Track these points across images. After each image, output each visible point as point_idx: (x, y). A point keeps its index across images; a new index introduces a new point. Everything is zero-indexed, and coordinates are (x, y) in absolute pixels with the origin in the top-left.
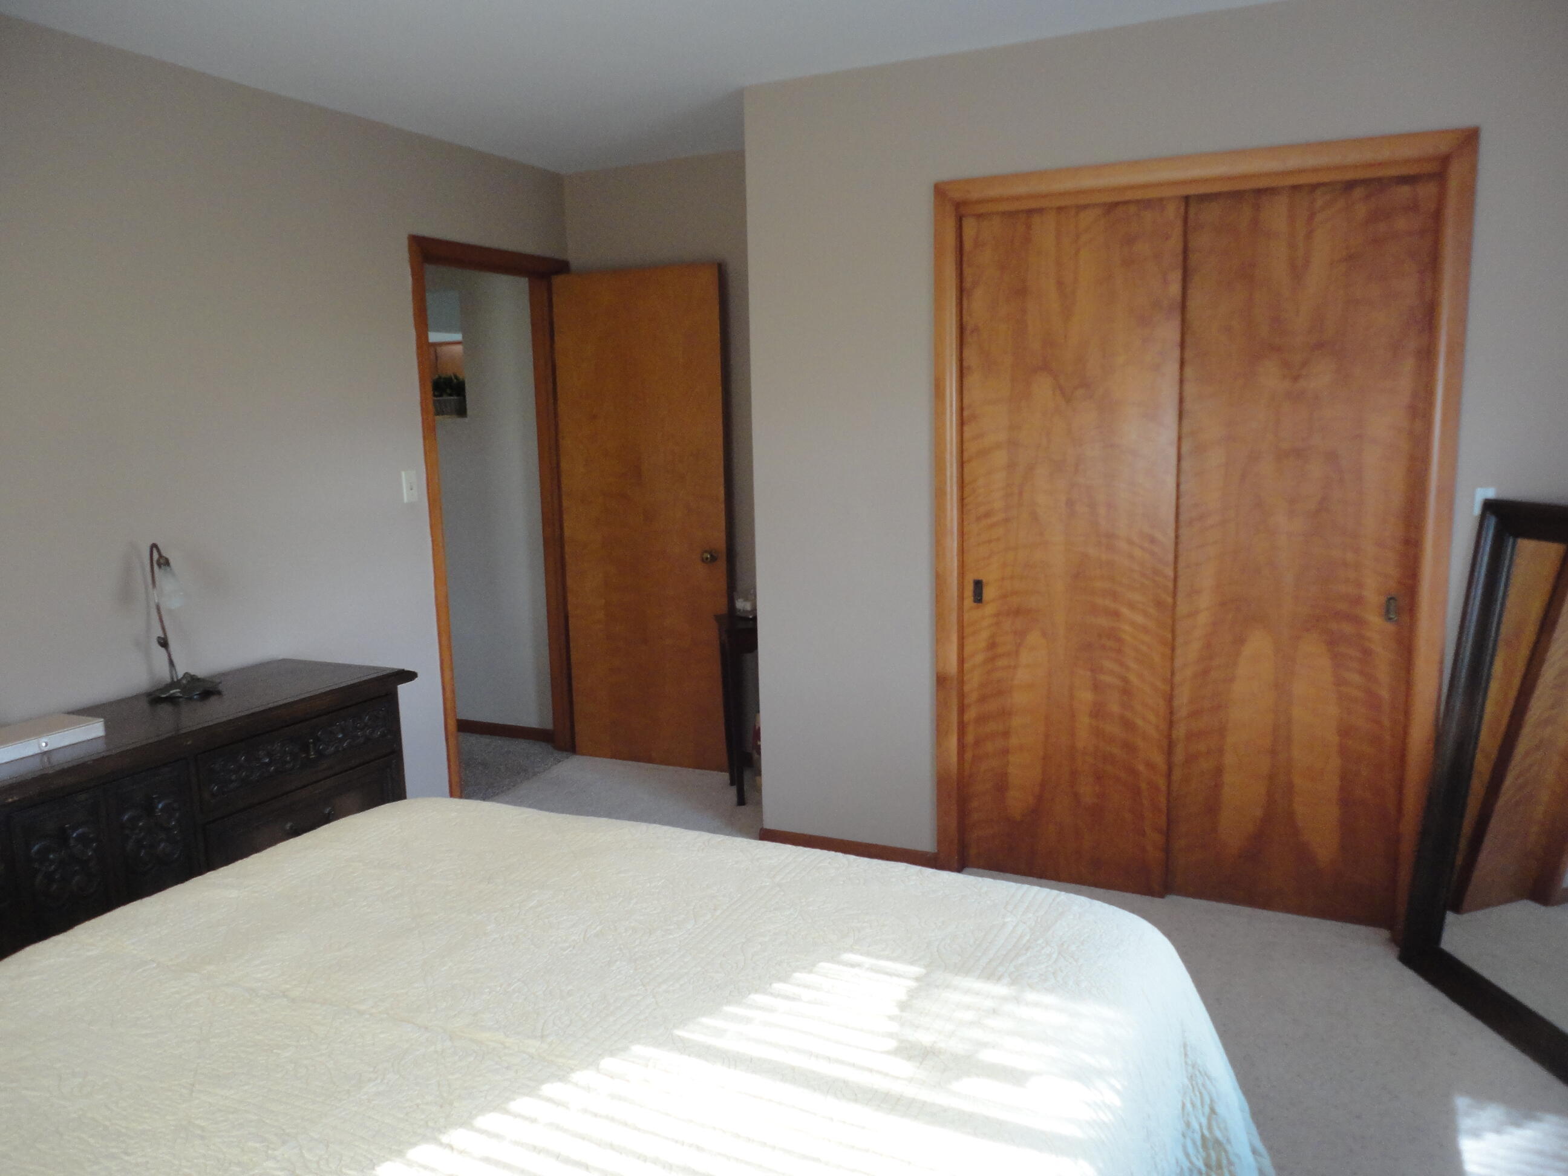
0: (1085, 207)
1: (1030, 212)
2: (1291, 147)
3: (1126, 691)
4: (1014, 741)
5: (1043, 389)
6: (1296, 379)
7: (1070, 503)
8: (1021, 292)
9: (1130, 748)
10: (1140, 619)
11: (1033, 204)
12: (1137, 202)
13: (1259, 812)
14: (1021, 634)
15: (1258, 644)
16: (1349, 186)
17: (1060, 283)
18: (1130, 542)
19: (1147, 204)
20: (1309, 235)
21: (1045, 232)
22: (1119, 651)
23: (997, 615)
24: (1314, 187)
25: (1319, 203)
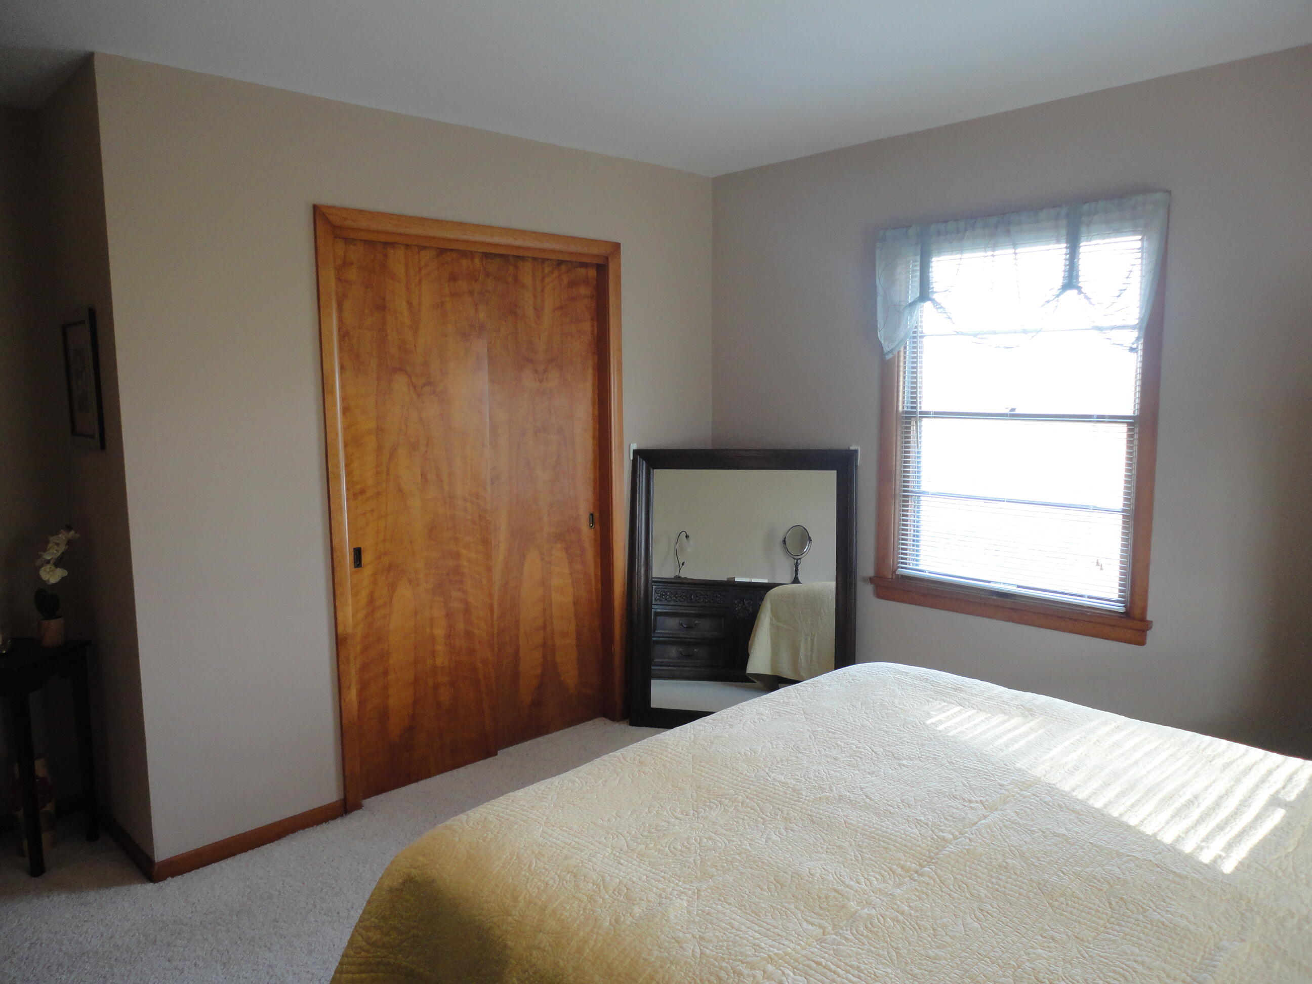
0: (425, 248)
1: (386, 244)
2: (545, 235)
3: (467, 610)
4: (392, 676)
5: (400, 384)
6: (541, 381)
7: (423, 475)
8: (381, 307)
9: (471, 652)
10: (473, 555)
11: (391, 239)
12: (457, 251)
13: (539, 671)
14: (392, 587)
15: (533, 556)
16: (560, 263)
17: (409, 303)
18: (465, 500)
19: (464, 254)
20: (543, 290)
21: (397, 260)
22: (461, 582)
23: (375, 574)
24: (544, 261)
25: (546, 270)
